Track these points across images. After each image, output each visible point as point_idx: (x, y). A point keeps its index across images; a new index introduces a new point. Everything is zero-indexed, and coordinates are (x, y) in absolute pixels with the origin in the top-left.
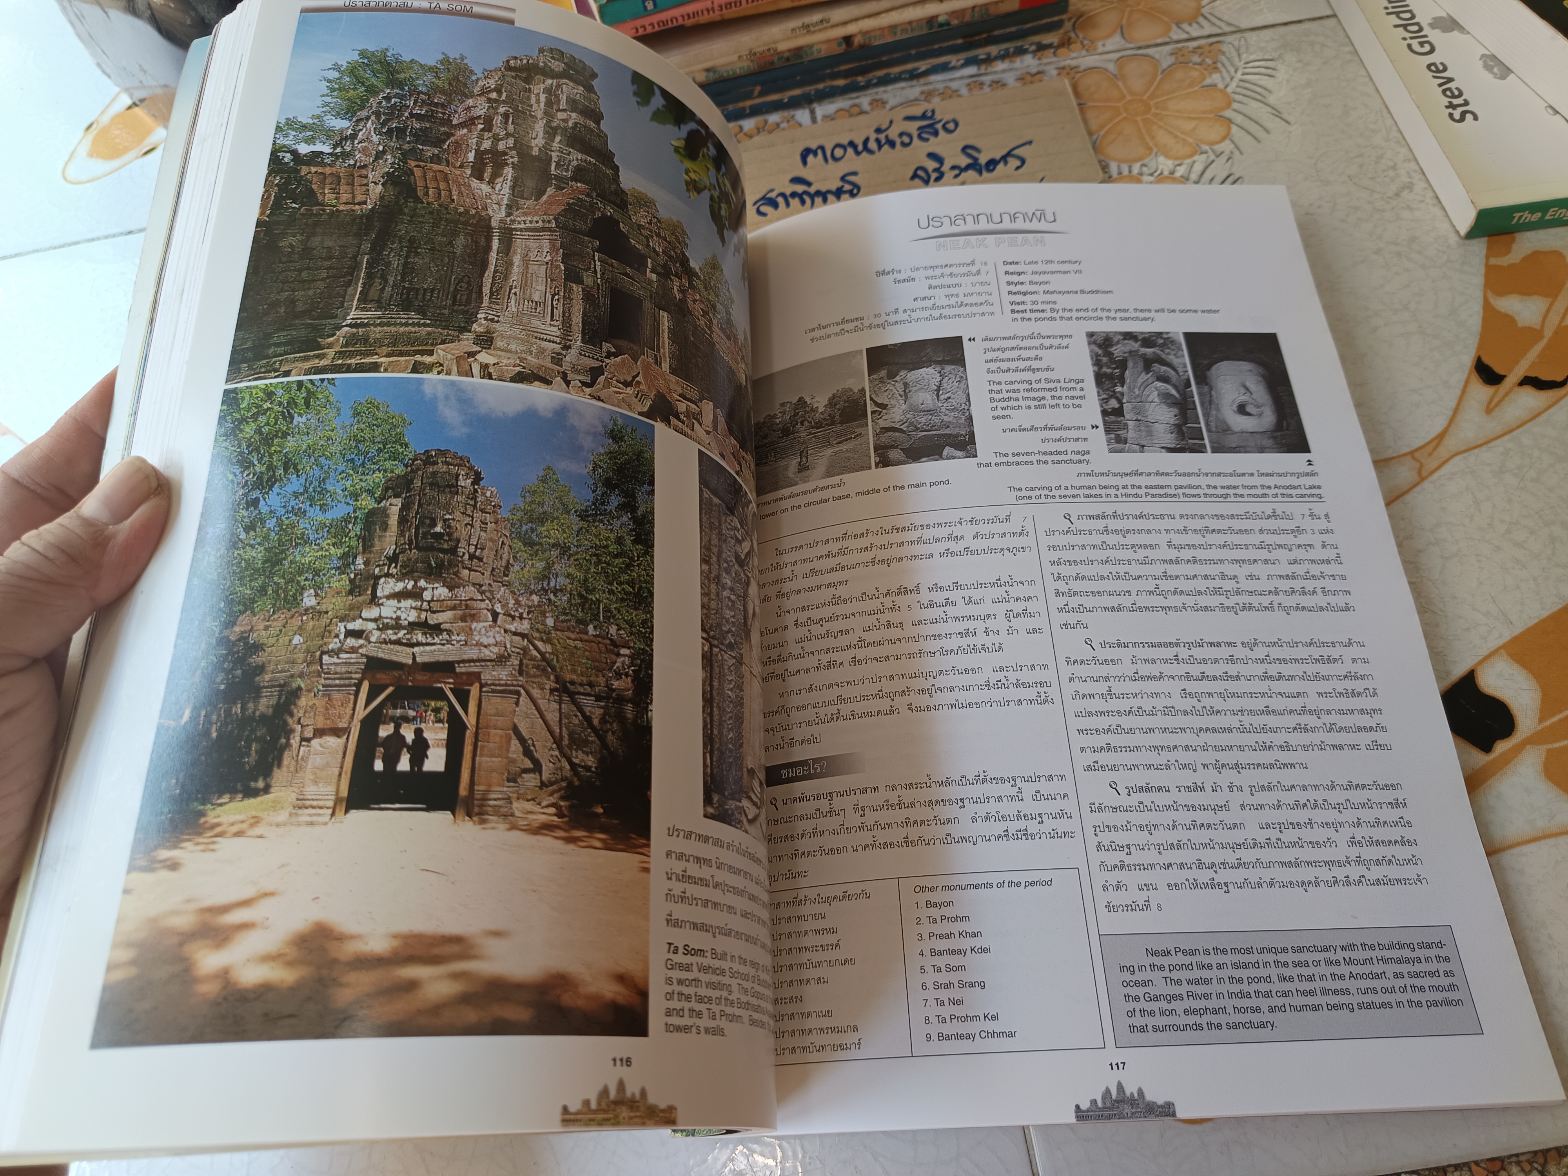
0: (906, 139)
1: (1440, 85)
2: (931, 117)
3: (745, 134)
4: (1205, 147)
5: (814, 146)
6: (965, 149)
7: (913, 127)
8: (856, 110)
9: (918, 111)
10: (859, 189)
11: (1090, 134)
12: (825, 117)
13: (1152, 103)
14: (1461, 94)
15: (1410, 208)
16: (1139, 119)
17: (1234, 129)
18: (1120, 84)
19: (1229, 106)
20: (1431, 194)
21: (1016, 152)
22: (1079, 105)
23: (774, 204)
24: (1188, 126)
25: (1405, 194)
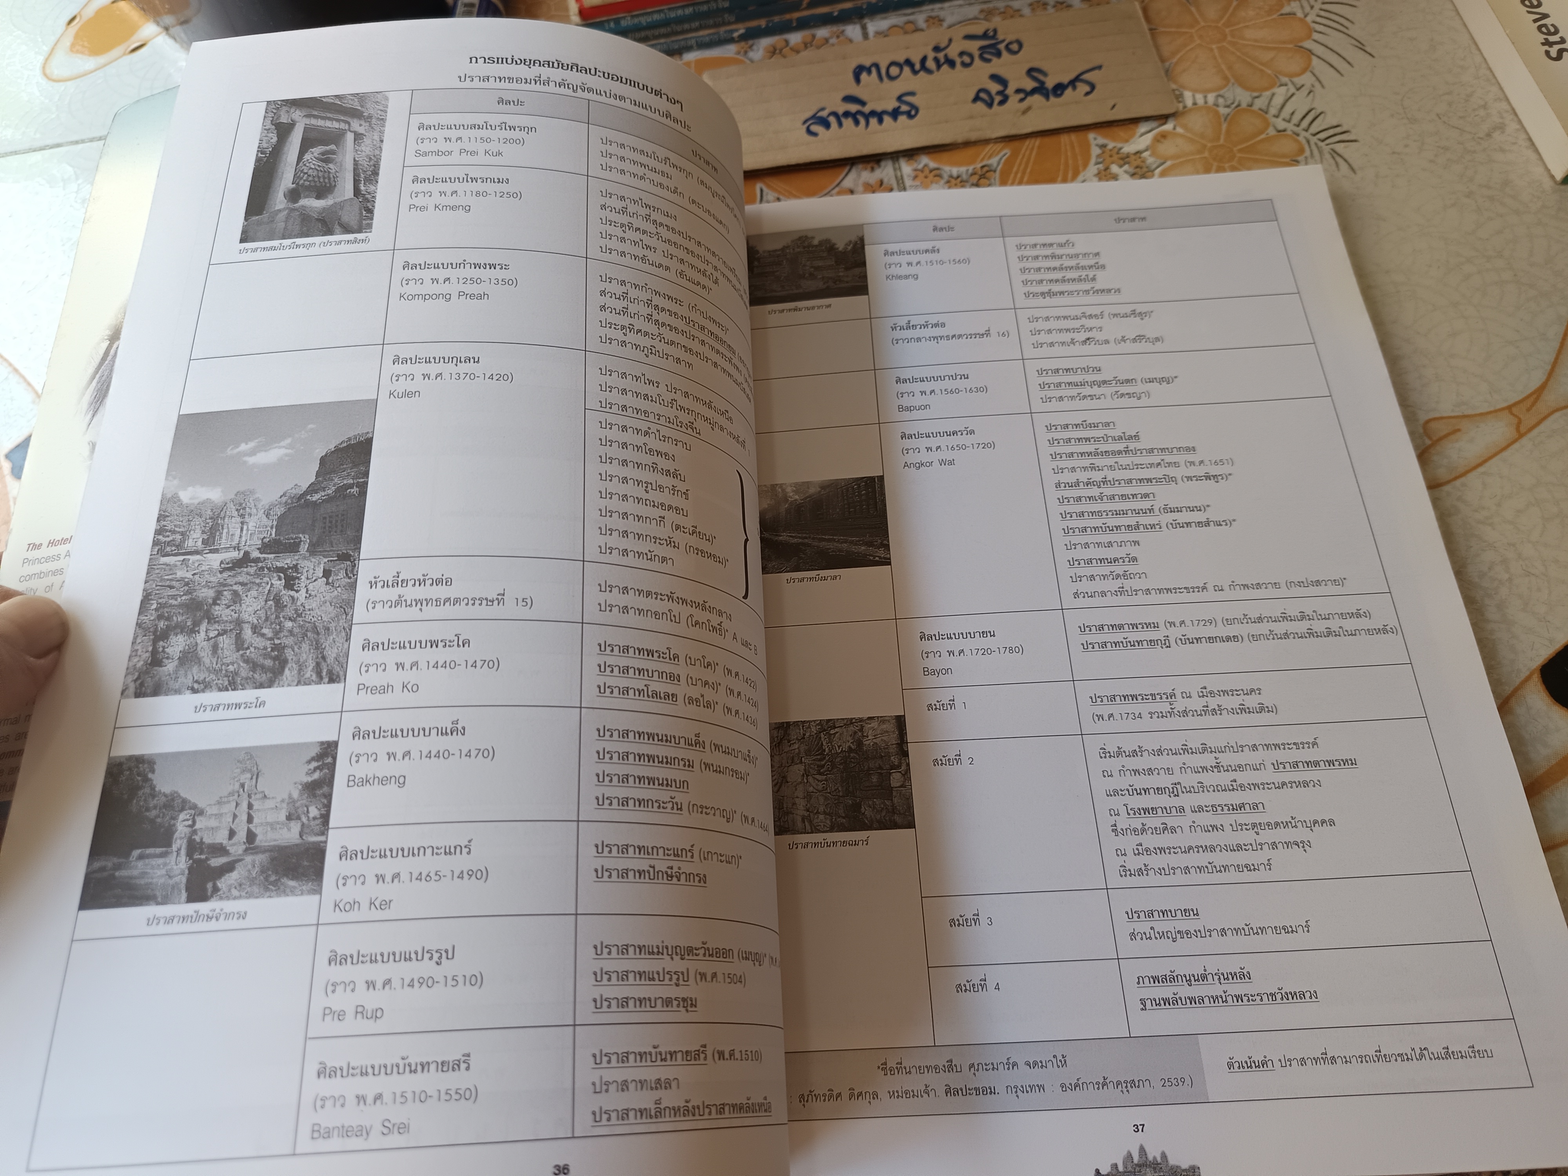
0: (967, 59)
1: (1535, 21)
2: (994, 37)
3: (792, 49)
4: (1285, 80)
5: (867, 64)
6: (1030, 72)
7: (973, 46)
8: (911, 27)
9: (979, 29)
10: (917, 110)
11: (1163, 60)
12: (878, 33)
13: (1227, 30)
14: (1557, 32)
15: (1502, 150)
16: (1214, 46)
17: (1315, 61)
18: (1193, 9)
19: (1309, 37)
20: (1524, 136)
21: (1084, 77)
22: (1151, 30)
23: (827, 125)
24: (1267, 56)
25: (1496, 135)
